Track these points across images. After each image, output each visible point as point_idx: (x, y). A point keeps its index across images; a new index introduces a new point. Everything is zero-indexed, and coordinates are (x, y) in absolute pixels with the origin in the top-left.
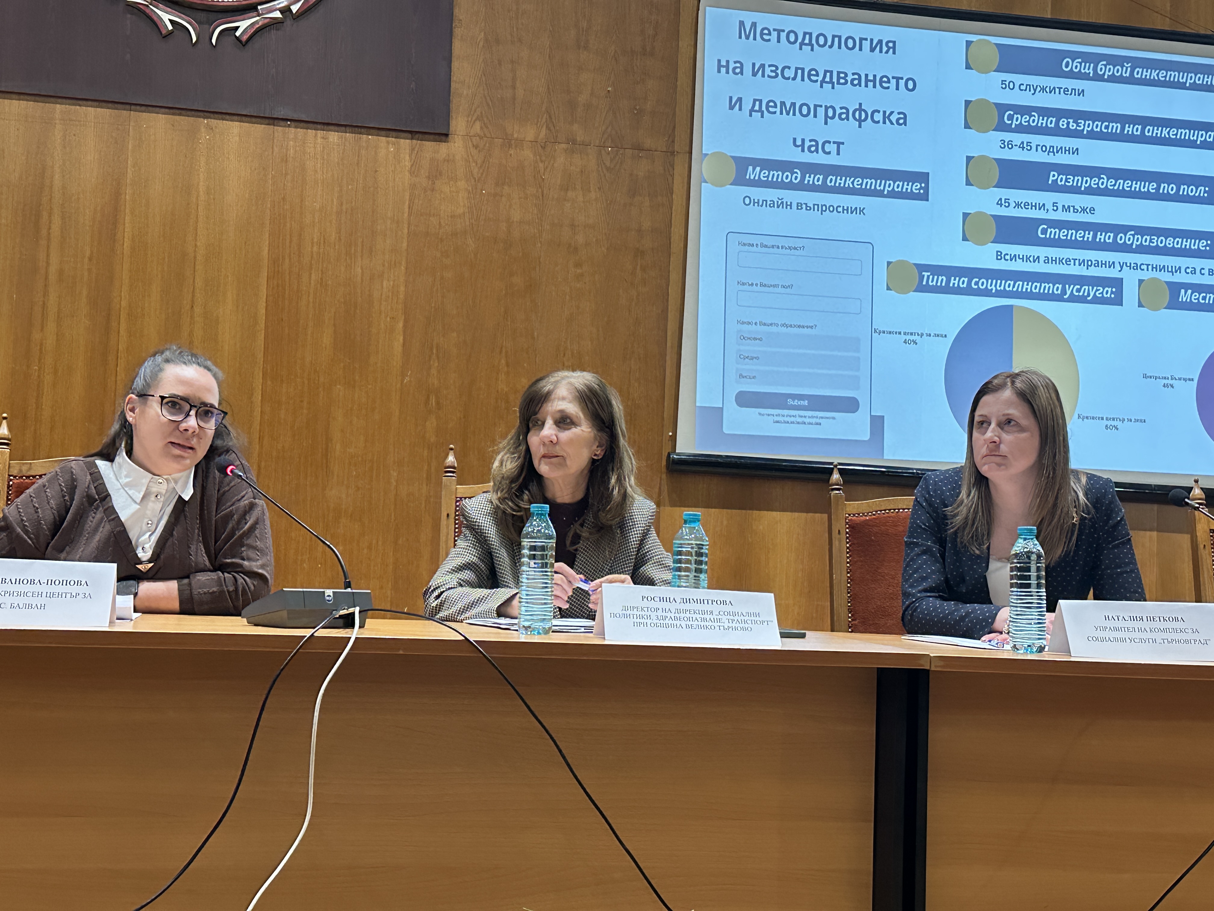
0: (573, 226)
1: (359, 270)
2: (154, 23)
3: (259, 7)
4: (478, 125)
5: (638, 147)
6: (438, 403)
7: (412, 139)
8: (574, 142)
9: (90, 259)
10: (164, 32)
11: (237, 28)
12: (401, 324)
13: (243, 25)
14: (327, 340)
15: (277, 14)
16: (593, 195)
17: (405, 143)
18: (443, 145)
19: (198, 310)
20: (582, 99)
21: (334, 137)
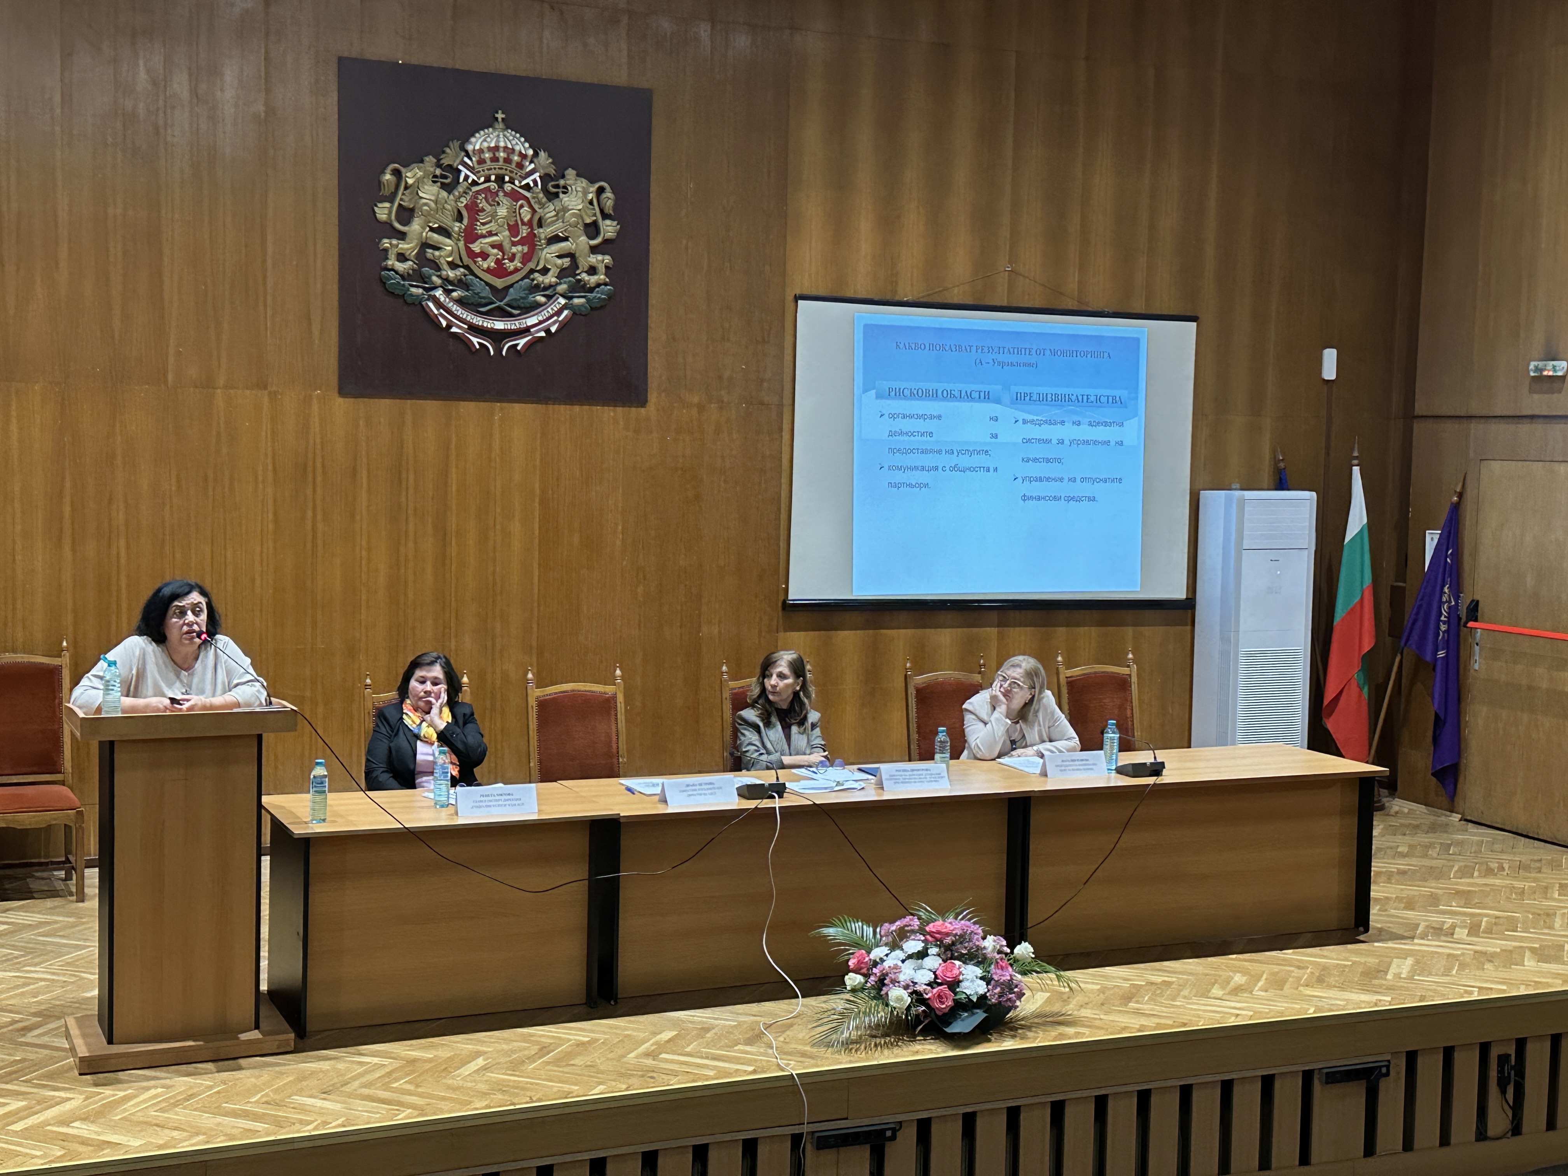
0: (723, 457)
1: (594, 493)
2: (468, 344)
3: (532, 330)
4: (663, 395)
5: (762, 403)
6: (644, 576)
7: (623, 407)
8: (723, 402)
9: (433, 499)
10: (474, 350)
11: (517, 345)
12: (620, 528)
13: (522, 342)
14: (576, 540)
15: (543, 334)
16: (735, 436)
17: (619, 410)
18: (643, 410)
19: (498, 527)
20: (727, 374)
21: (577, 408)
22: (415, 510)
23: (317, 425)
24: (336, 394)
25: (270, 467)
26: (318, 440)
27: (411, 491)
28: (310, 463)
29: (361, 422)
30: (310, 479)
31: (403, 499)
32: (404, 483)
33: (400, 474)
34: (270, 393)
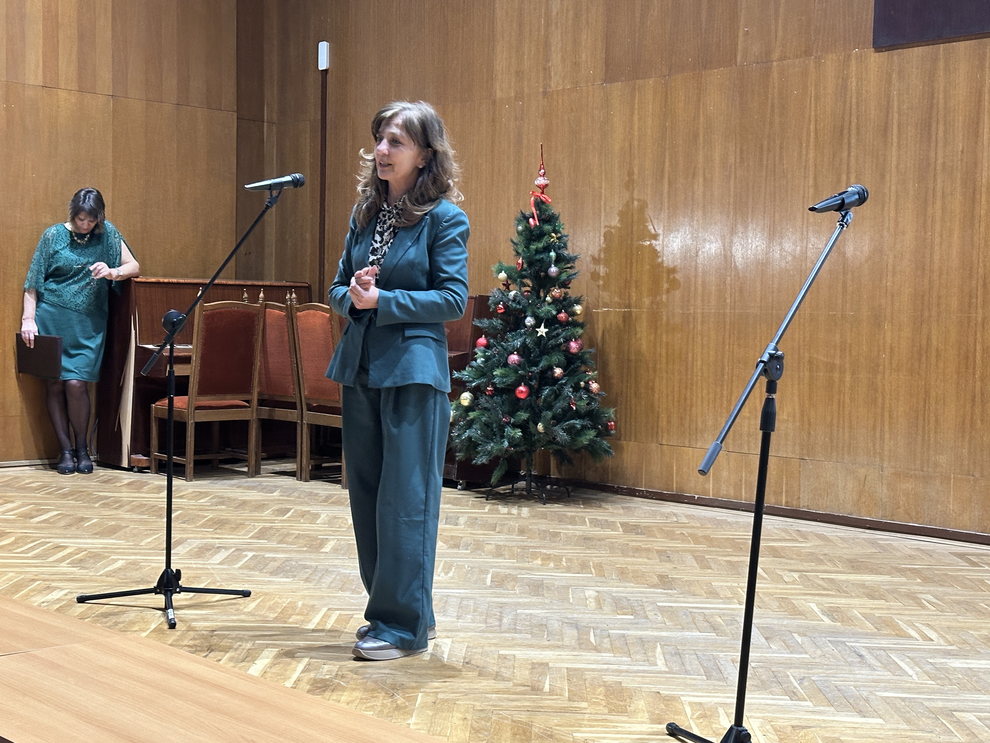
22: (944, 163)
23: (854, 84)
24: (873, 49)
25: (812, 134)
26: (854, 101)
27: (940, 144)
28: (846, 124)
29: (894, 76)
30: (846, 141)
31: (932, 154)
32: (934, 137)
33: (930, 126)
34: (816, 58)
